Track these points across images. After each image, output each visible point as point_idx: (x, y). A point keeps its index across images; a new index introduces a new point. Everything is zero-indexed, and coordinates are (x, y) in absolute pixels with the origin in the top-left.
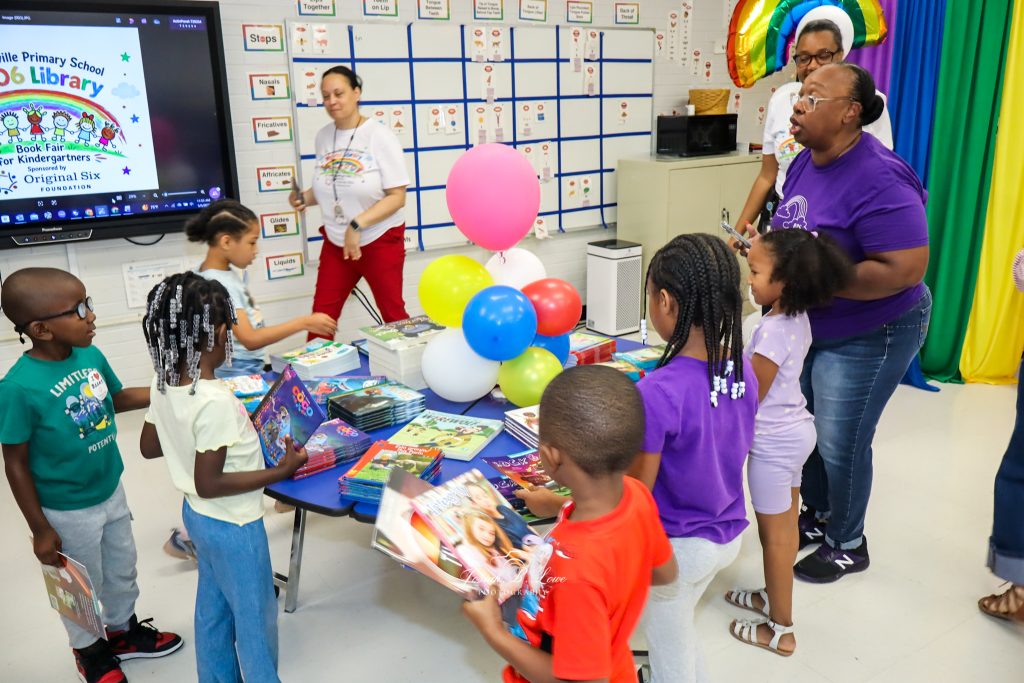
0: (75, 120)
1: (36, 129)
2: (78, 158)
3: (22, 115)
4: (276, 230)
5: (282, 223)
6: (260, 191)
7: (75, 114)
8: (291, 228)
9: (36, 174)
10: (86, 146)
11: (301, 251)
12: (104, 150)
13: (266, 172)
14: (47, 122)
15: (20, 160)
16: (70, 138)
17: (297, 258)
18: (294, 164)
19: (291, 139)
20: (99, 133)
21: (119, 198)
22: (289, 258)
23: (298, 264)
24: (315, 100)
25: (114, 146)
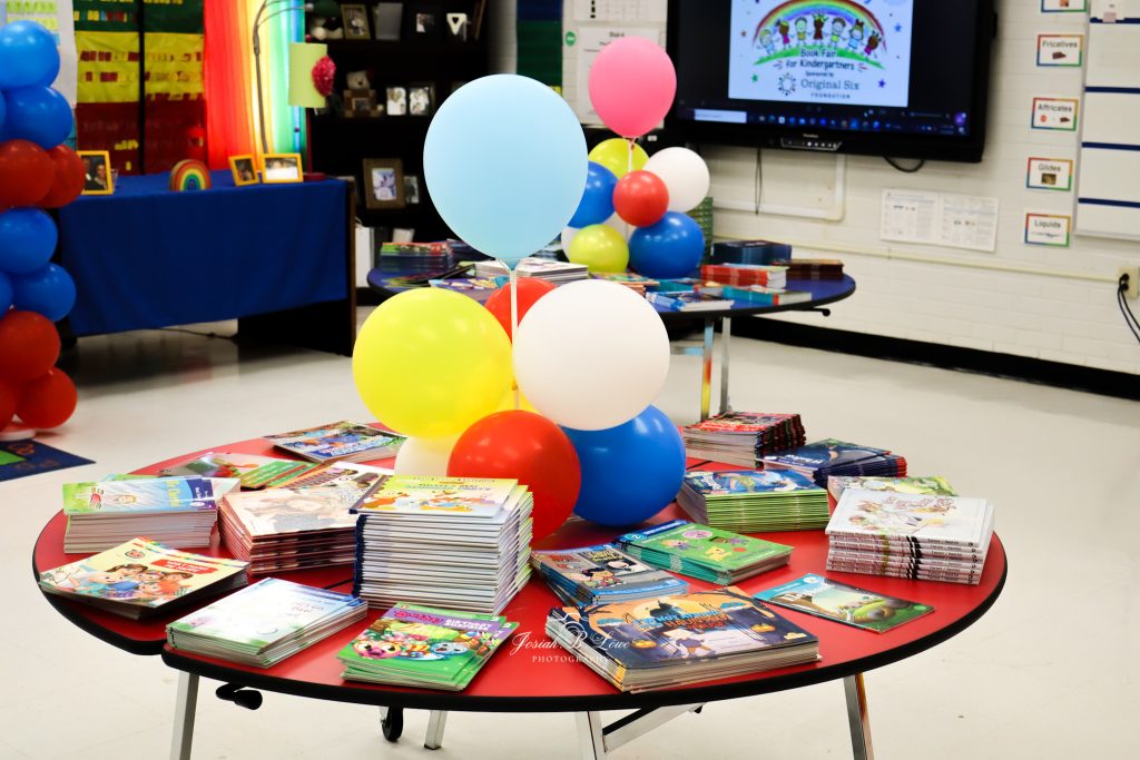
0: (849, 26)
1: (818, 35)
2: (845, 66)
3: (810, 19)
4: (1044, 180)
5: (1053, 172)
6: (1033, 127)
7: (850, 20)
8: (1062, 181)
9: (811, 79)
10: (853, 55)
11: (1070, 214)
12: (867, 60)
13: (1043, 103)
14: (826, 29)
15: (802, 63)
16: (842, 45)
17: (1064, 223)
18: (1078, 98)
19: (1080, 65)
20: (865, 41)
21: (871, 112)
22: (1054, 220)
23: (1063, 230)
24: (1114, 14)
25: (876, 56)
